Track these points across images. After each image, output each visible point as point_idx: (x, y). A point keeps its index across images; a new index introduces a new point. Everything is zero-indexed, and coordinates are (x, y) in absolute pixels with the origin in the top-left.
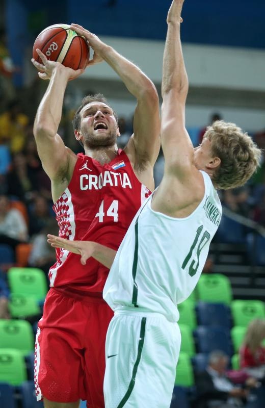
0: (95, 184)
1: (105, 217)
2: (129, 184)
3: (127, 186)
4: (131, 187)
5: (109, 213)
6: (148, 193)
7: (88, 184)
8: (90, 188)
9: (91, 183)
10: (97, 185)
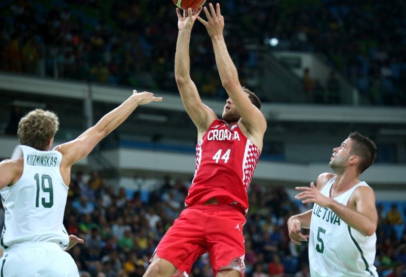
0: (216, 136)
1: (220, 160)
2: (238, 137)
3: (237, 139)
4: (239, 140)
5: (223, 158)
6: (252, 145)
7: (212, 136)
8: (214, 139)
9: (214, 135)
10: (218, 137)
